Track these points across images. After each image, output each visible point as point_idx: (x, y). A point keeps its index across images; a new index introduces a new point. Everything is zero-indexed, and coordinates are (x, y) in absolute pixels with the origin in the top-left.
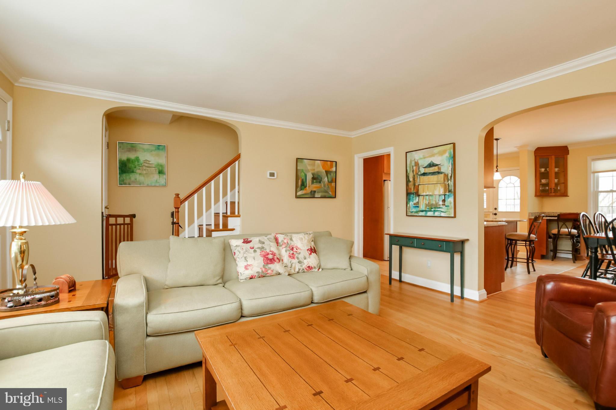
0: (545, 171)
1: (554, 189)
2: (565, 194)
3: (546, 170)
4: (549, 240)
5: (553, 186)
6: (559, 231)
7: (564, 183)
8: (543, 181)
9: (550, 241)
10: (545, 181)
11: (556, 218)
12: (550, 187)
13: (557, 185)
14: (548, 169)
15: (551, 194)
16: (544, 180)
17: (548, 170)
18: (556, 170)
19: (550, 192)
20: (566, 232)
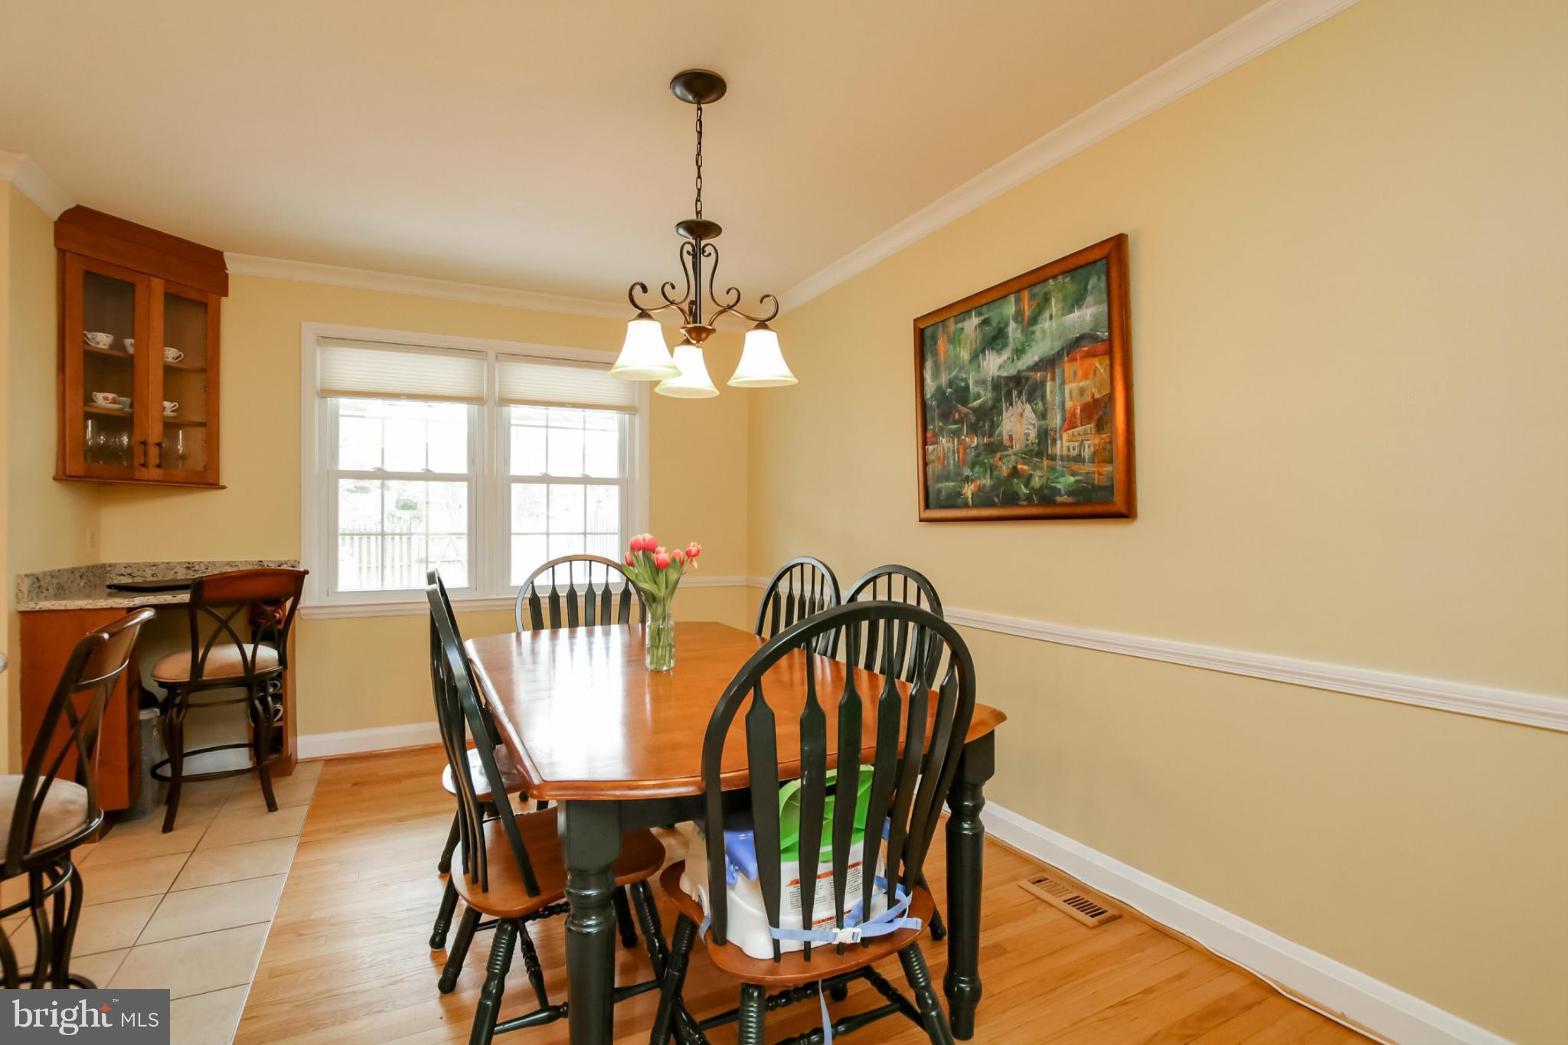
0: (112, 346)
1: (159, 445)
2: (207, 479)
3: (118, 344)
4: (144, 715)
5: (154, 432)
6: (197, 667)
7: (203, 425)
8: (104, 400)
9: (149, 721)
10: (114, 401)
11: (184, 597)
12: (138, 437)
13: (171, 426)
14: (129, 342)
15: (144, 474)
16: (110, 396)
17: (131, 350)
18: (171, 354)
19: (139, 459)
20: (233, 666)
